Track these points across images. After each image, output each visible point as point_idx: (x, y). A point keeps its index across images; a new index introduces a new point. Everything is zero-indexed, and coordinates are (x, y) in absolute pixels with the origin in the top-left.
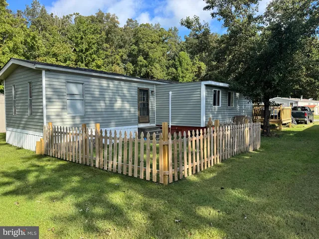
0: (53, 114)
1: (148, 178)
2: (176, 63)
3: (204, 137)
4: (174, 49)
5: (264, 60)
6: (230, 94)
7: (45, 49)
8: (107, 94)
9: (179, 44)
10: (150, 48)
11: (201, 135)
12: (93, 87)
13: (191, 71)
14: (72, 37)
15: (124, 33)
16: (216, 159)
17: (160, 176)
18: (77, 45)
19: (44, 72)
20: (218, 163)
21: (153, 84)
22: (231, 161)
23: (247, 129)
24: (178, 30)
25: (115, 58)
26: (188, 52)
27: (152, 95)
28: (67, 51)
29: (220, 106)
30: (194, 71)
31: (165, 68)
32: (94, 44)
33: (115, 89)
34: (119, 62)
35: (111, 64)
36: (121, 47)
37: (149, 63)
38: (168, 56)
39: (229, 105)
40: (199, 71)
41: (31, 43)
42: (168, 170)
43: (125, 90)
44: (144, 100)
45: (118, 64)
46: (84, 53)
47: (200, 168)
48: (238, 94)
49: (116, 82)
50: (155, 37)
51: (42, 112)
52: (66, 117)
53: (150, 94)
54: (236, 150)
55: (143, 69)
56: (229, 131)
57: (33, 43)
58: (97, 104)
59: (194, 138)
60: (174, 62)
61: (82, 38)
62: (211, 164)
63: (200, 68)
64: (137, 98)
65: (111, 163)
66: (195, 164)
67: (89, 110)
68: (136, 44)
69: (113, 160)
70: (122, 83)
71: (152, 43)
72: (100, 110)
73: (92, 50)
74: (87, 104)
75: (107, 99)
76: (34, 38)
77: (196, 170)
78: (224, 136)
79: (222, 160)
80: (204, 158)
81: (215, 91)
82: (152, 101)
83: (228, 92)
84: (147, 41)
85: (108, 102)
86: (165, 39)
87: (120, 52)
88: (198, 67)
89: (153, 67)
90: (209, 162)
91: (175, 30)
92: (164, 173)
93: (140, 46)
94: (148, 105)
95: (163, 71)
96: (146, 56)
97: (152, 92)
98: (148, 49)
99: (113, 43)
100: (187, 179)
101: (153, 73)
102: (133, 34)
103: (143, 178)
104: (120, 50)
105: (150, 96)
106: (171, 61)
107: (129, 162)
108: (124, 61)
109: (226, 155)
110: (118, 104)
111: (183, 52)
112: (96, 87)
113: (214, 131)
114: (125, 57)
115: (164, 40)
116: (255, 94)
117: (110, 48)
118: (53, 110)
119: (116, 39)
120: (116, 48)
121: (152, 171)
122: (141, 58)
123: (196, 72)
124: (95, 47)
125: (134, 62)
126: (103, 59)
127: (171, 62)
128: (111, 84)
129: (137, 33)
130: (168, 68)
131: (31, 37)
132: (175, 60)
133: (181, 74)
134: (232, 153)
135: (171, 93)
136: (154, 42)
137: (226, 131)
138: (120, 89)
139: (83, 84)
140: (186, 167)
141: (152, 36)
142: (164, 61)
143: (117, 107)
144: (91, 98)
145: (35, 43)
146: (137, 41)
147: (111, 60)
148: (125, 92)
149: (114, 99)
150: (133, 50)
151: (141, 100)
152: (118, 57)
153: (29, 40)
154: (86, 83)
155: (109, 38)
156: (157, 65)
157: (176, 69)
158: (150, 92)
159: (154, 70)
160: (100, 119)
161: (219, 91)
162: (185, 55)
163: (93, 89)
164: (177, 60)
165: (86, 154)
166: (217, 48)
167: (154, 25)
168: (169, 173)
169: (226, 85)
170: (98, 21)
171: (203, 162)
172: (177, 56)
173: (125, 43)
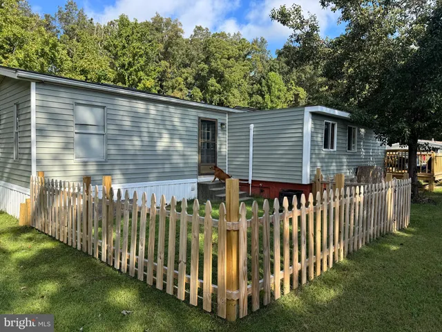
0: (47, 157)
1: (194, 301)
2: (263, 89)
3: (315, 209)
4: (261, 68)
5: (412, 73)
6: (350, 129)
7: (71, 64)
8: (145, 125)
9: (267, 62)
10: (226, 67)
11: (311, 206)
12: (121, 113)
13: (284, 100)
14: (110, 46)
15: (191, 47)
16: (338, 252)
17: (219, 300)
18: (116, 57)
19: (33, 85)
20: (342, 259)
21: (224, 112)
22: (367, 255)
23: (390, 191)
24: (266, 42)
25: (177, 81)
26: (280, 73)
27: (223, 129)
28: (101, 66)
29: (335, 149)
30: (288, 99)
31: (247, 95)
32: (141, 56)
33: (160, 118)
34: (182, 86)
35: (171, 90)
36: (185, 66)
37: (225, 89)
38: (251, 78)
39: (349, 149)
40: (296, 100)
41: (50, 54)
42: (238, 288)
43: (176, 120)
44: (208, 138)
45: (181, 90)
46: (127, 69)
47: (308, 274)
48: (363, 130)
49: (161, 107)
50: (234, 51)
51: (30, 154)
52: (72, 162)
53: (219, 128)
54: (371, 231)
55: (215, 97)
56: (362, 195)
57: (53, 54)
58: (127, 143)
59: (296, 212)
60: (260, 86)
61: (124, 47)
62: (328, 264)
63: (297, 96)
64: (197, 134)
65: (127, 258)
66: (297, 266)
67: (112, 152)
68: (207, 61)
69: (129, 251)
70: (172, 109)
71: (229, 59)
72: (132, 152)
73: (139, 65)
74: (110, 142)
75: (145, 134)
76: (54, 46)
77: (300, 280)
78: (353, 207)
79: (349, 253)
80: (315, 254)
81: (327, 124)
82: (222, 139)
83: (348, 126)
84: (222, 57)
85: (146, 139)
86: (248, 54)
87: (184, 73)
88: (295, 94)
89: (229, 94)
90: (325, 260)
91: (262, 42)
92: (228, 295)
93: (213, 64)
94: (215, 146)
95: (244, 100)
96: (220, 78)
97: (222, 124)
98: (222, 68)
99: (175, 59)
100: (281, 302)
101: (229, 102)
102: (202, 47)
103: (183, 299)
104: (184, 70)
105: (219, 132)
106: (255, 85)
107: (159, 259)
108: (189, 86)
109: (356, 243)
110: (163, 143)
111: (273, 73)
112: (125, 114)
113: (335, 197)
114: (190, 80)
115: (246, 56)
116: (397, 130)
117: (170, 67)
118: (46, 151)
119: (179, 55)
120: (178, 68)
121: (202, 285)
122: (212, 81)
123: (291, 101)
124: (142, 61)
125: (203, 87)
126: (154, 79)
127: (256, 87)
128: (153, 109)
129: (208, 46)
130: (251, 95)
131: (50, 46)
132: (261, 84)
133: (270, 105)
134: (366, 238)
135: (252, 126)
136: (231, 57)
137: (357, 196)
138: (167, 119)
139: (104, 107)
140: (279, 274)
141: (228, 50)
142: (246, 86)
143: (160, 148)
144: (117, 132)
145: (56, 54)
146: (208, 58)
147: (170, 84)
148: (176, 124)
149: (157, 135)
150: (202, 70)
151: (204, 138)
152: (181, 80)
153: (47, 49)
154: (109, 107)
155: (169, 53)
156: (236, 91)
157: (263, 96)
158: (219, 125)
159: (231, 99)
160: (131, 167)
161: (333, 125)
162: (275, 77)
163: (120, 118)
164: (263, 84)
165: (87, 234)
166: (329, 55)
167: (232, 35)
168: (238, 295)
169: (346, 115)
170: (154, 28)
171: (313, 261)
172: (264, 78)
173: (192, 60)
